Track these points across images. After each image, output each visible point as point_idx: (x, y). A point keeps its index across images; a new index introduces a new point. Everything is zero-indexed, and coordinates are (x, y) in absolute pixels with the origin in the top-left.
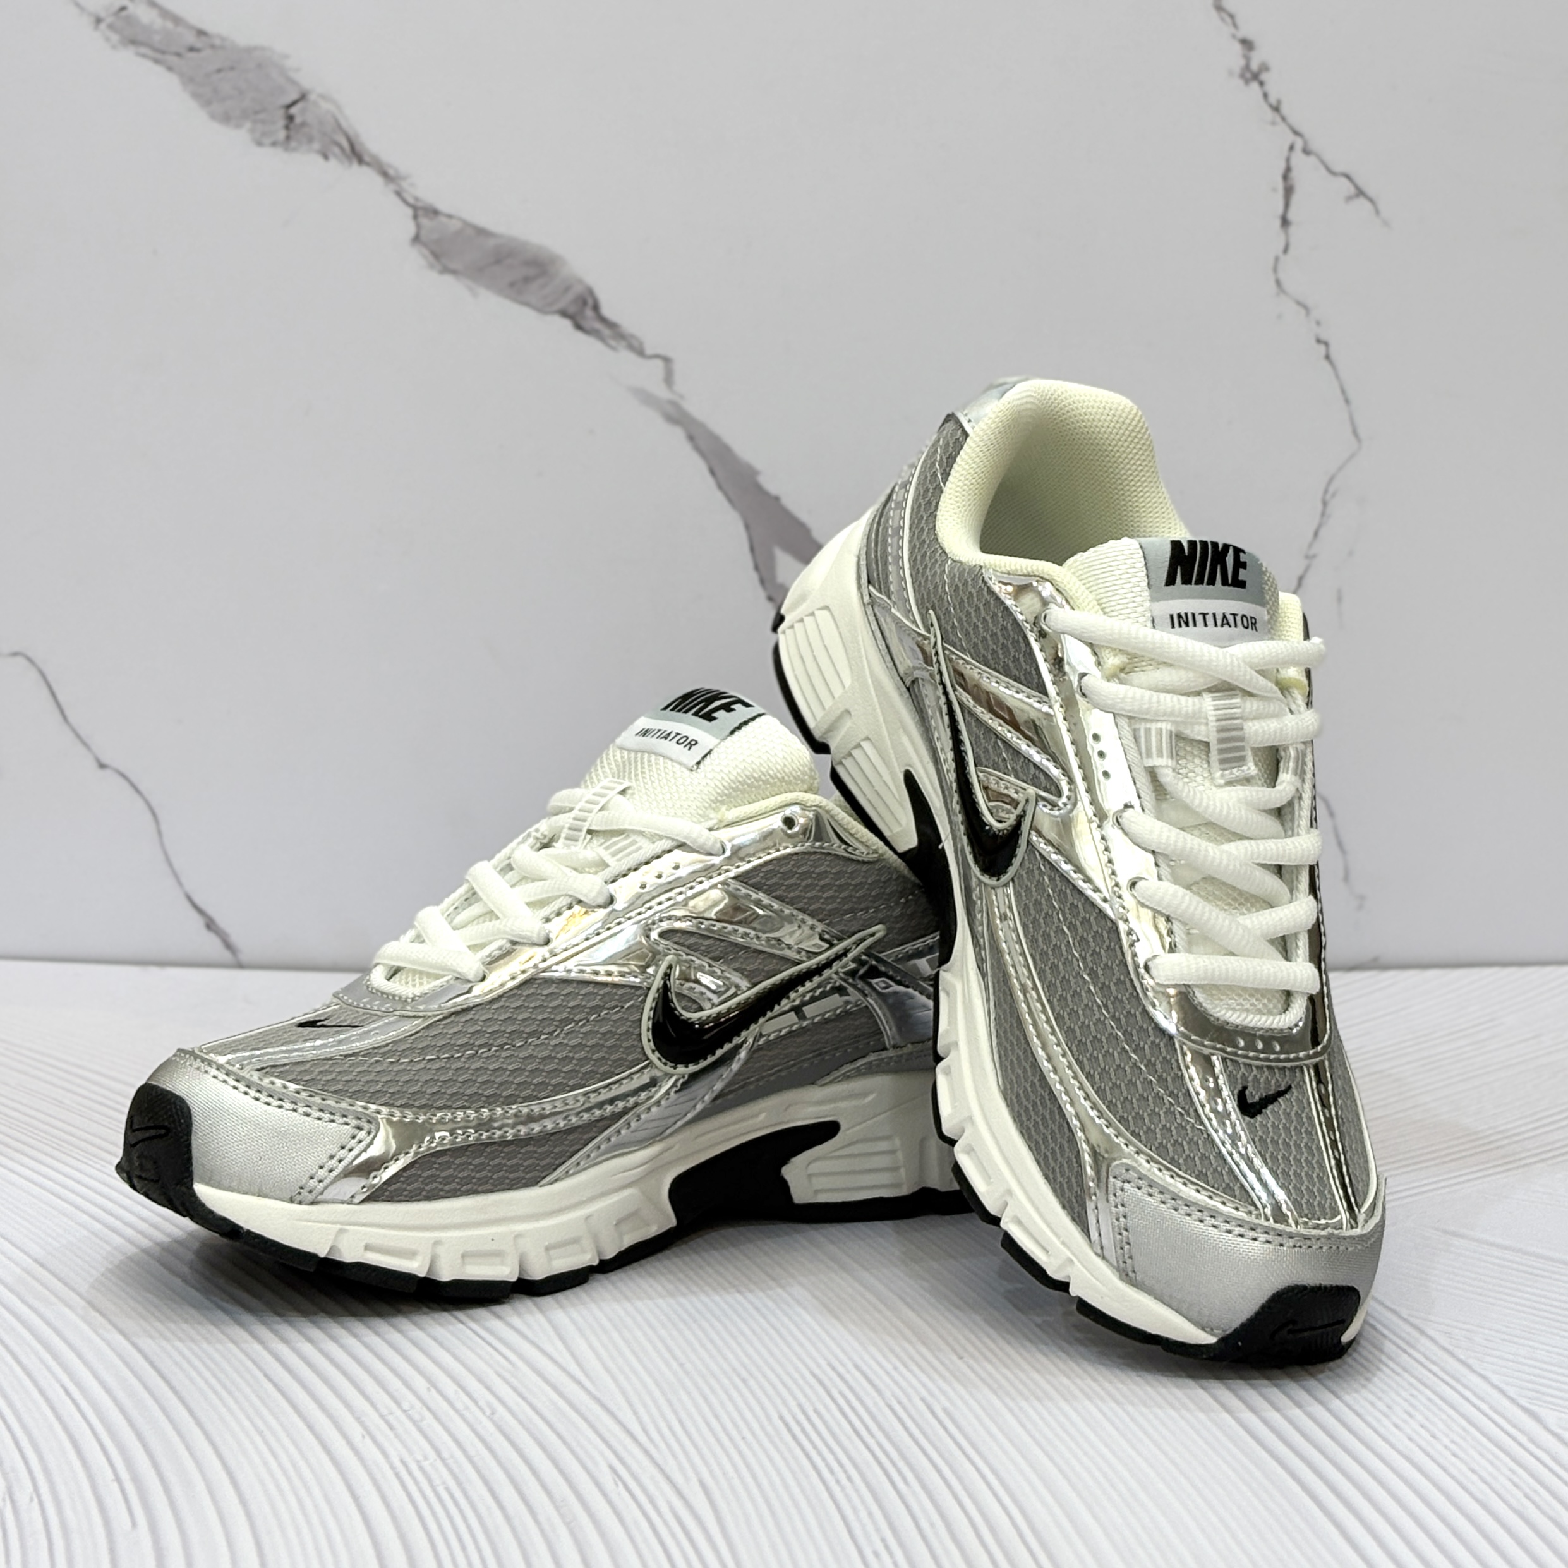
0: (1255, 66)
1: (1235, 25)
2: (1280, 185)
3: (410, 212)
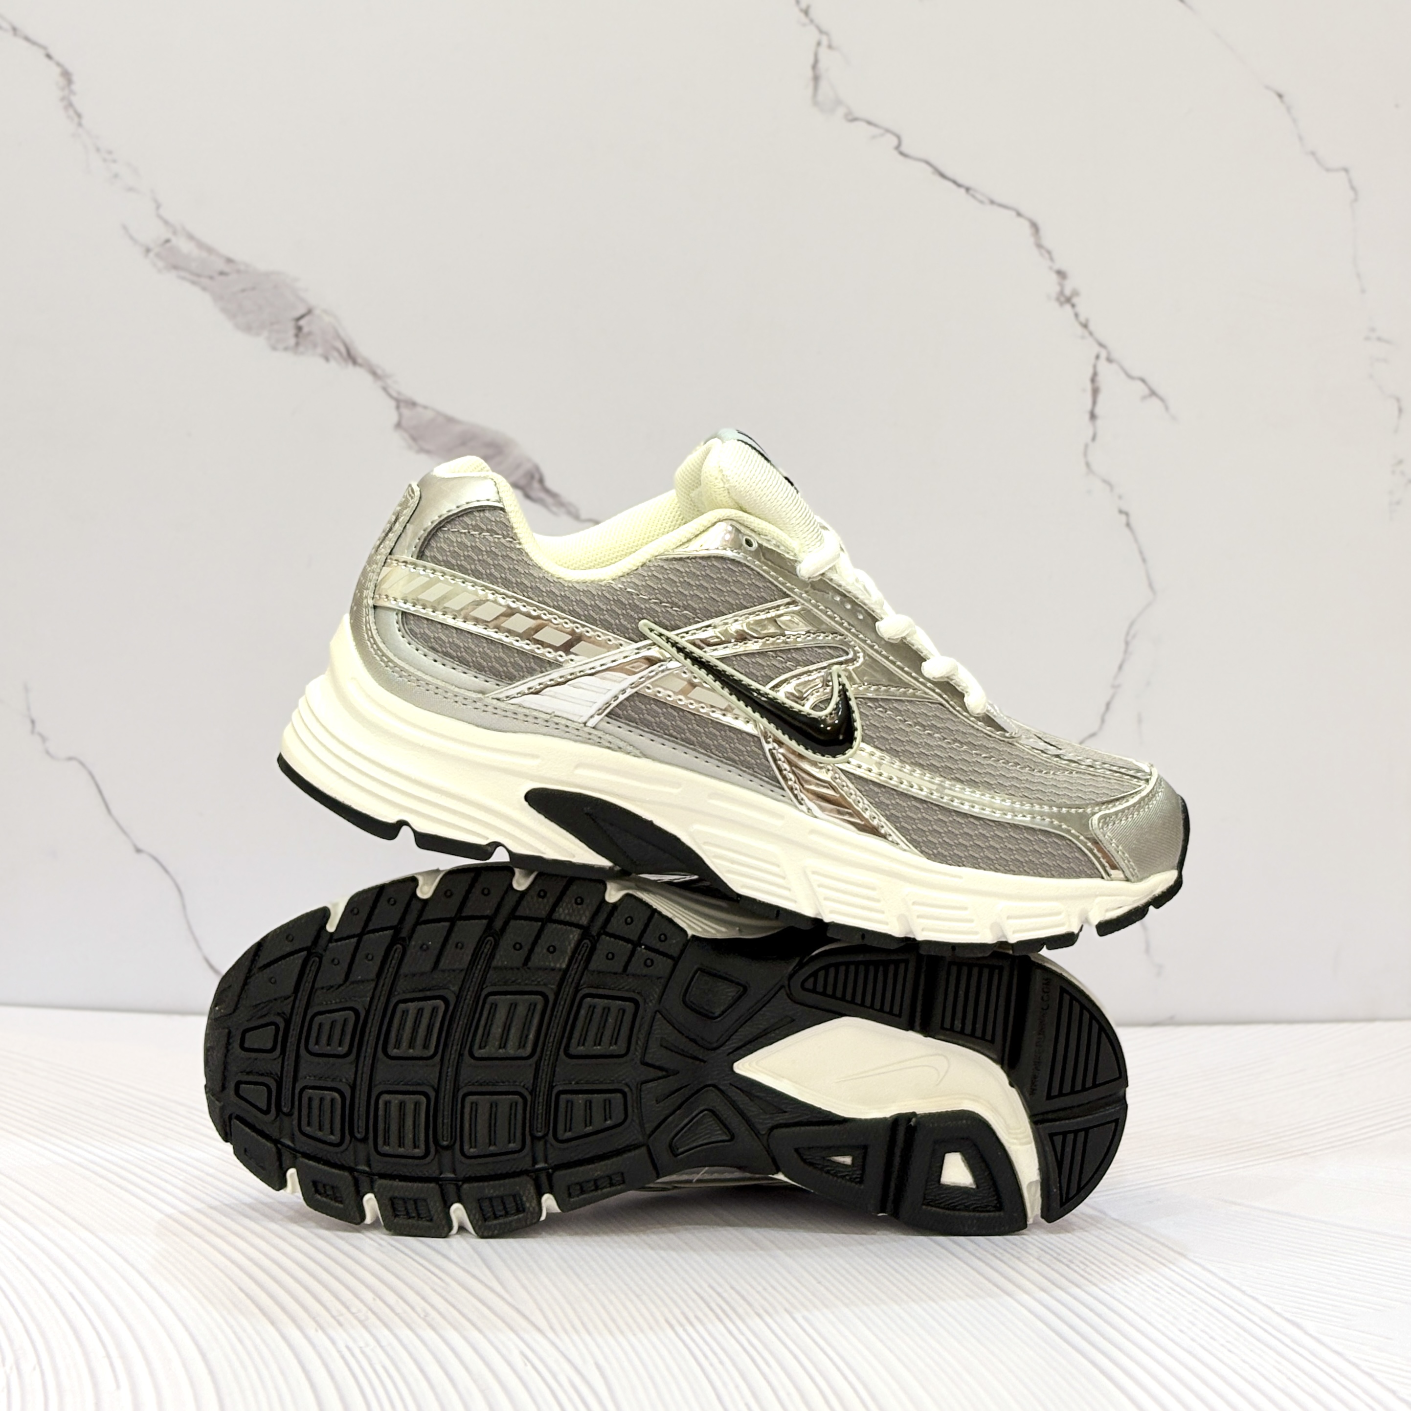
0: (1068, 292)
1: (1052, 259)
2: (1089, 386)
3: (393, 404)
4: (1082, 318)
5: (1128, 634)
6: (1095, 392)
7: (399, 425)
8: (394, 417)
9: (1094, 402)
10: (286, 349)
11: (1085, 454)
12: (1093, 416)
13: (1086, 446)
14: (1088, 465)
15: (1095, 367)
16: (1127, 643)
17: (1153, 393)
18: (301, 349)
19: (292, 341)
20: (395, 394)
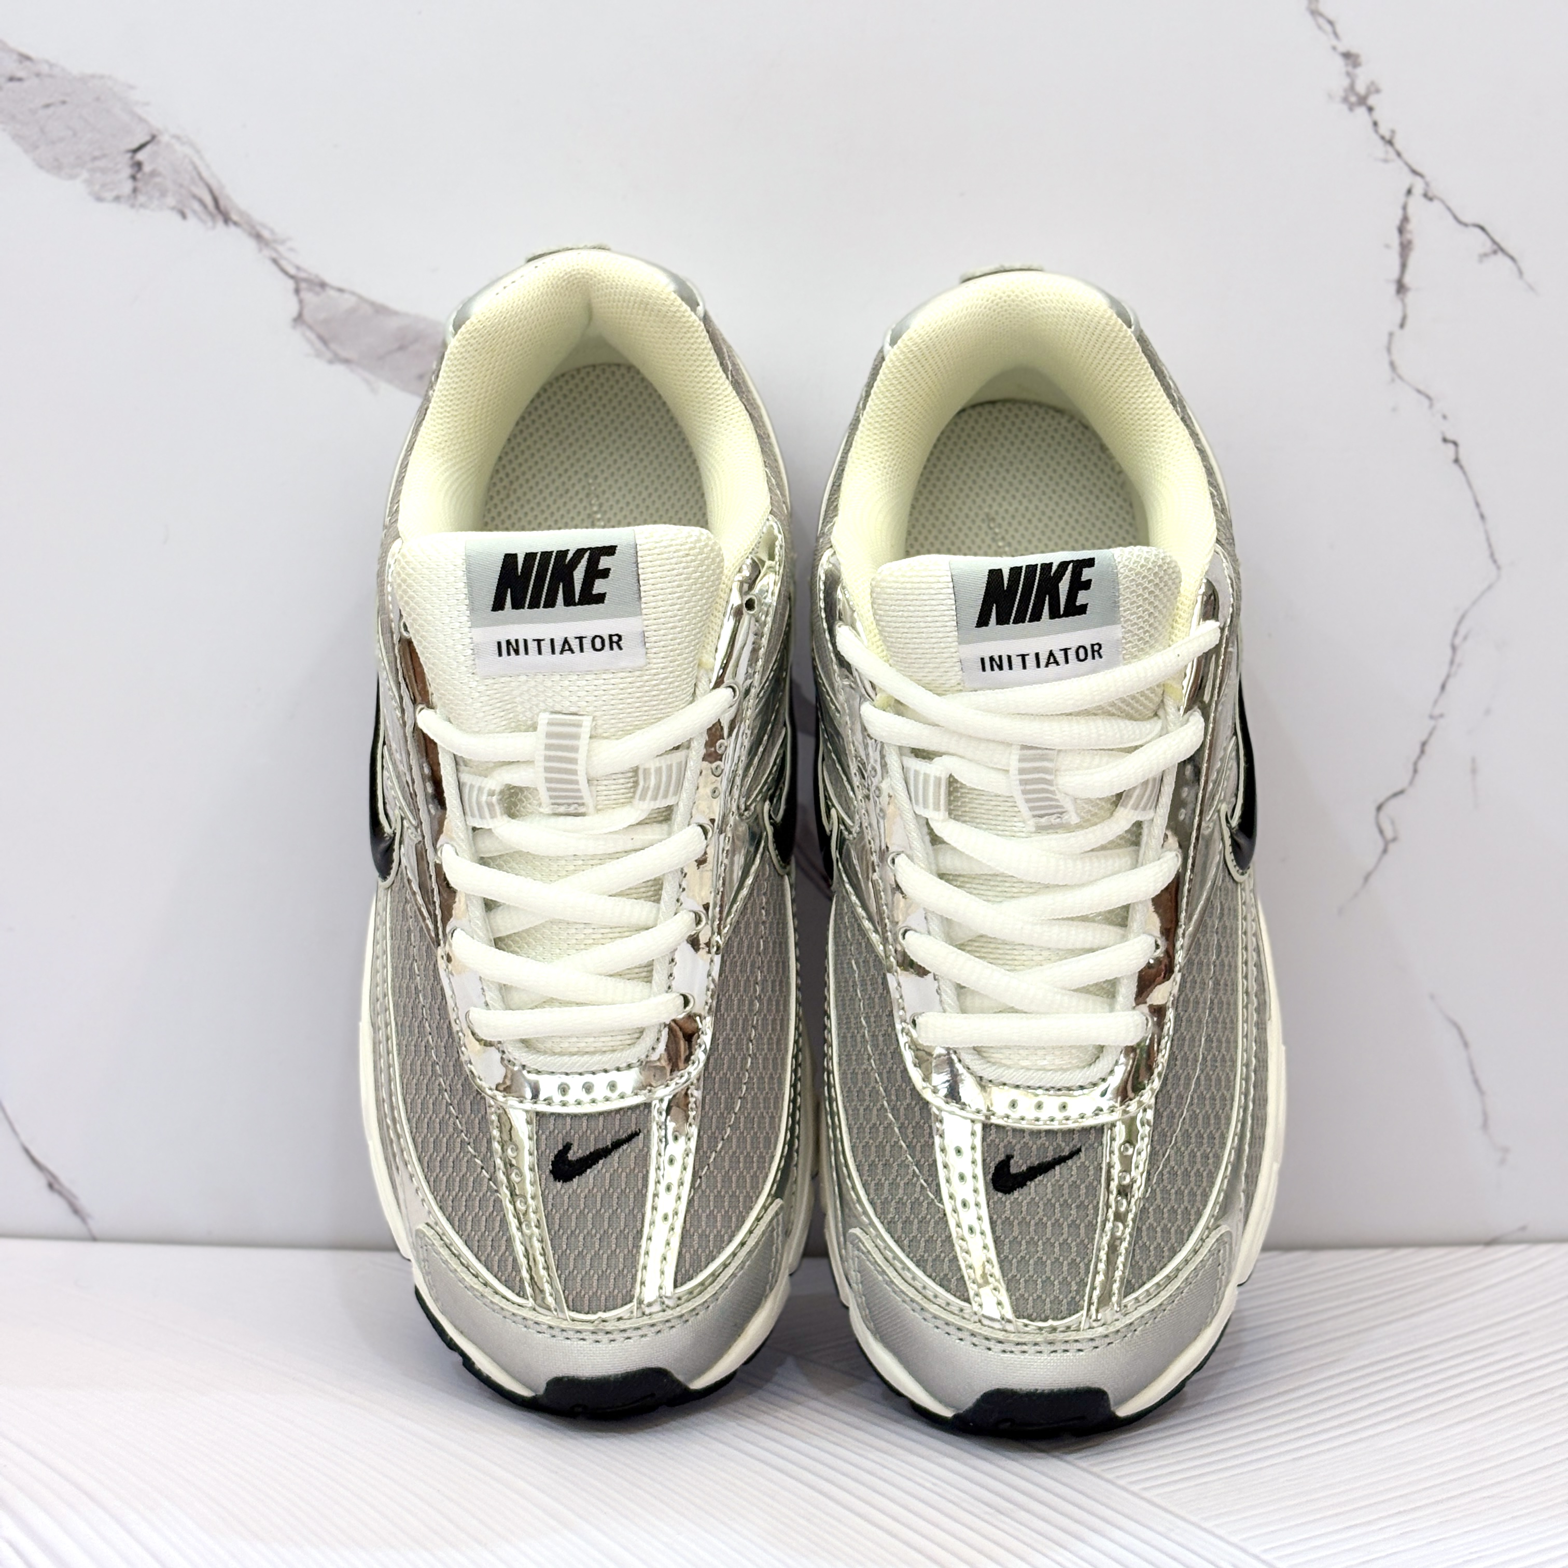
0: (1361, 88)
1: (1336, 34)
2: (1394, 240)
3: (290, 284)
4: (1384, 130)
5: (1456, 633)
6: (1405, 248)
7: (299, 319)
8: (293, 307)
9: (1404, 266)
10: (117, 199)
11: (1389, 350)
12: (1401, 288)
13: (1391, 335)
14: (1392, 365)
15: (1405, 208)
16: (1454, 648)
17: (1498, 249)
18: (142, 199)
19: (128, 186)
20: (292, 271)
